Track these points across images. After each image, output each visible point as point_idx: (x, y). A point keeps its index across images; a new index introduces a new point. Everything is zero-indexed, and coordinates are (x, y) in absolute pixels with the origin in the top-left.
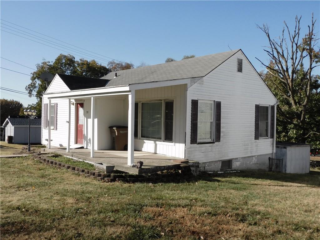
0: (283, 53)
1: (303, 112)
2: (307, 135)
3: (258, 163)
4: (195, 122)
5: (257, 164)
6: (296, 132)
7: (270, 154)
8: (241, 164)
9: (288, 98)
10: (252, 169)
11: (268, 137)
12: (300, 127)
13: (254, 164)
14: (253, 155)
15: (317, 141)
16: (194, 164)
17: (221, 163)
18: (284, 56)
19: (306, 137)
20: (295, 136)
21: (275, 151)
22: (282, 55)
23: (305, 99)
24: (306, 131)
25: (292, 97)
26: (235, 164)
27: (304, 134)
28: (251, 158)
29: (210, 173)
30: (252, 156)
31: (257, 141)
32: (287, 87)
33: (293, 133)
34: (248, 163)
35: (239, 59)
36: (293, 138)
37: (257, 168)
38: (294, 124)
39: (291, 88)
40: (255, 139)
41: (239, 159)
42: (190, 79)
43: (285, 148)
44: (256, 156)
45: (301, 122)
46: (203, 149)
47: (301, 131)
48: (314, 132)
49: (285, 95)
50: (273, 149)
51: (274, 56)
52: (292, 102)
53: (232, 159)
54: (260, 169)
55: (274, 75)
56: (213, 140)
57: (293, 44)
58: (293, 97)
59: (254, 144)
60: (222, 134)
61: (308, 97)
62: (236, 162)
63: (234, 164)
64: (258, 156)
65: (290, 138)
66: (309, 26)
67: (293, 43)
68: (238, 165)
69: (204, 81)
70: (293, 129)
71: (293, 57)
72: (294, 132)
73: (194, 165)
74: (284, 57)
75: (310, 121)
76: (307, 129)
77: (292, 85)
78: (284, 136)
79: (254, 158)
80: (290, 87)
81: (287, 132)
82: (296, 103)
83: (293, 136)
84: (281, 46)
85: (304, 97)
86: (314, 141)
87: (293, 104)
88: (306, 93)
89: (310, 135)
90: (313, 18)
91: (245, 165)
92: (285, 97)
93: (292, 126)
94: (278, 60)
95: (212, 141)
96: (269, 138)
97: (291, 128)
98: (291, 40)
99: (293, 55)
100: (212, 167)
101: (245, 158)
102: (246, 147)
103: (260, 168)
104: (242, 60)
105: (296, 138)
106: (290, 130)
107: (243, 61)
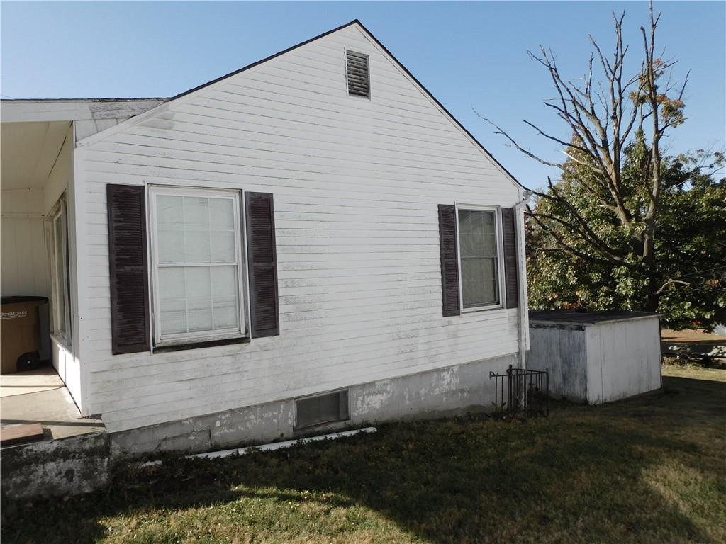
0: (592, 108)
1: (646, 235)
2: (661, 290)
3: (466, 387)
4: (128, 268)
5: (462, 391)
6: (632, 283)
7: (512, 355)
8: (390, 398)
9: (610, 207)
10: (441, 409)
11: (498, 303)
12: (641, 270)
13: (447, 393)
14: (439, 365)
15: (684, 300)
16: (69, 444)
17: (294, 407)
18: (595, 115)
19: (658, 292)
20: (632, 292)
21: (527, 346)
22: (591, 113)
23: (649, 207)
24: (657, 279)
25: (620, 205)
26: (363, 402)
27: (653, 286)
28: (435, 375)
29: (213, 455)
30: (438, 371)
31: (454, 319)
32: (606, 184)
33: (626, 286)
34: (422, 392)
35: (350, 54)
36: (625, 298)
37: (462, 406)
38: (626, 265)
39: (615, 184)
40: (445, 315)
41: (376, 383)
42: (86, 105)
43: (580, 328)
44: (456, 369)
45: (645, 260)
46: (187, 366)
47: (644, 279)
48: (677, 281)
49: (604, 203)
50: (519, 341)
51: (568, 115)
52: (621, 215)
53: (348, 387)
54: (473, 407)
55: (580, 163)
56: (243, 331)
57: (612, 84)
58: (622, 205)
59: (442, 330)
60: (283, 309)
61: (657, 201)
62: (369, 395)
63: (359, 403)
64: (462, 366)
65: (620, 299)
66: (642, 29)
67: (613, 81)
68: (378, 406)
69: (177, 117)
70: (626, 276)
71: (615, 113)
72: (629, 283)
73: (73, 447)
74: (595, 117)
75: (667, 256)
76: (660, 276)
77: (618, 177)
78: (607, 294)
79: (446, 375)
80: (611, 182)
81: (614, 285)
82: (628, 217)
83: (626, 293)
84: (588, 95)
85: (646, 201)
86: (677, 301)
87: (622, 220)
88: (651, 193)
89: (666, 288)
90: (651, 9)
91: (408, 402)
92: (604, 205)
93: (623, 270)
94: (578, 120)
95: (240, 336)
96: (503, 308)
97: (620, 276)
98: (608, 77)
99: (615, 109)
100: (249, 425)
101: (405, 378)
102: (407, 342)
103: (475, 402)
104: (366, 57)
105: (634, 297)
106: (619, 278)
107: (372, 63)
